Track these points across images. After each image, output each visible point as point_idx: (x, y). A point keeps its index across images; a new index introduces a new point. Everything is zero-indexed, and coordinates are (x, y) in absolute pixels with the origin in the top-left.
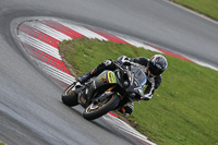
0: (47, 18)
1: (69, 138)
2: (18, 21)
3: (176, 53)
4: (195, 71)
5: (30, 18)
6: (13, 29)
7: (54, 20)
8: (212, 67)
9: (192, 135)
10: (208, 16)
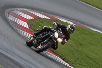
0: (22, 9)
1: (33, 65)
2: (8, 10)
3: (82, 25)
4: (91, 33)
5: (14, 9)
6: (6, 14)
7: (25, 9)
8: (99, 31)
9: (90, 63)
10: (97, 7)
